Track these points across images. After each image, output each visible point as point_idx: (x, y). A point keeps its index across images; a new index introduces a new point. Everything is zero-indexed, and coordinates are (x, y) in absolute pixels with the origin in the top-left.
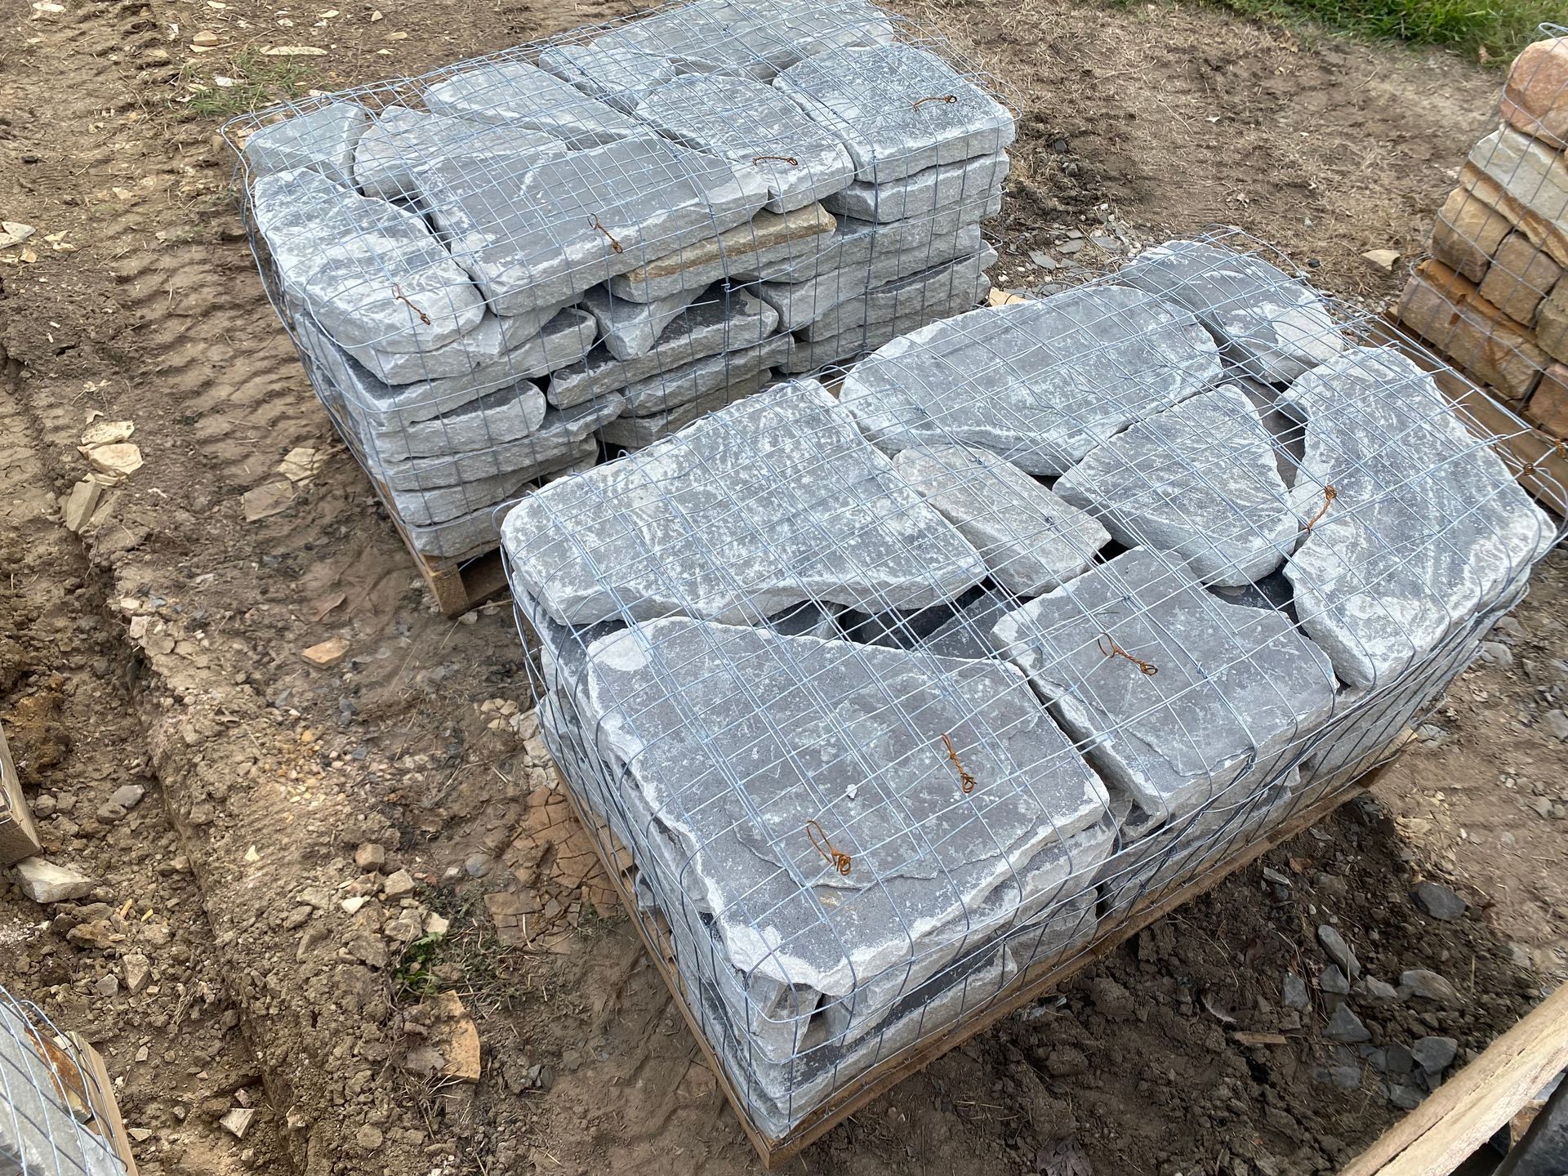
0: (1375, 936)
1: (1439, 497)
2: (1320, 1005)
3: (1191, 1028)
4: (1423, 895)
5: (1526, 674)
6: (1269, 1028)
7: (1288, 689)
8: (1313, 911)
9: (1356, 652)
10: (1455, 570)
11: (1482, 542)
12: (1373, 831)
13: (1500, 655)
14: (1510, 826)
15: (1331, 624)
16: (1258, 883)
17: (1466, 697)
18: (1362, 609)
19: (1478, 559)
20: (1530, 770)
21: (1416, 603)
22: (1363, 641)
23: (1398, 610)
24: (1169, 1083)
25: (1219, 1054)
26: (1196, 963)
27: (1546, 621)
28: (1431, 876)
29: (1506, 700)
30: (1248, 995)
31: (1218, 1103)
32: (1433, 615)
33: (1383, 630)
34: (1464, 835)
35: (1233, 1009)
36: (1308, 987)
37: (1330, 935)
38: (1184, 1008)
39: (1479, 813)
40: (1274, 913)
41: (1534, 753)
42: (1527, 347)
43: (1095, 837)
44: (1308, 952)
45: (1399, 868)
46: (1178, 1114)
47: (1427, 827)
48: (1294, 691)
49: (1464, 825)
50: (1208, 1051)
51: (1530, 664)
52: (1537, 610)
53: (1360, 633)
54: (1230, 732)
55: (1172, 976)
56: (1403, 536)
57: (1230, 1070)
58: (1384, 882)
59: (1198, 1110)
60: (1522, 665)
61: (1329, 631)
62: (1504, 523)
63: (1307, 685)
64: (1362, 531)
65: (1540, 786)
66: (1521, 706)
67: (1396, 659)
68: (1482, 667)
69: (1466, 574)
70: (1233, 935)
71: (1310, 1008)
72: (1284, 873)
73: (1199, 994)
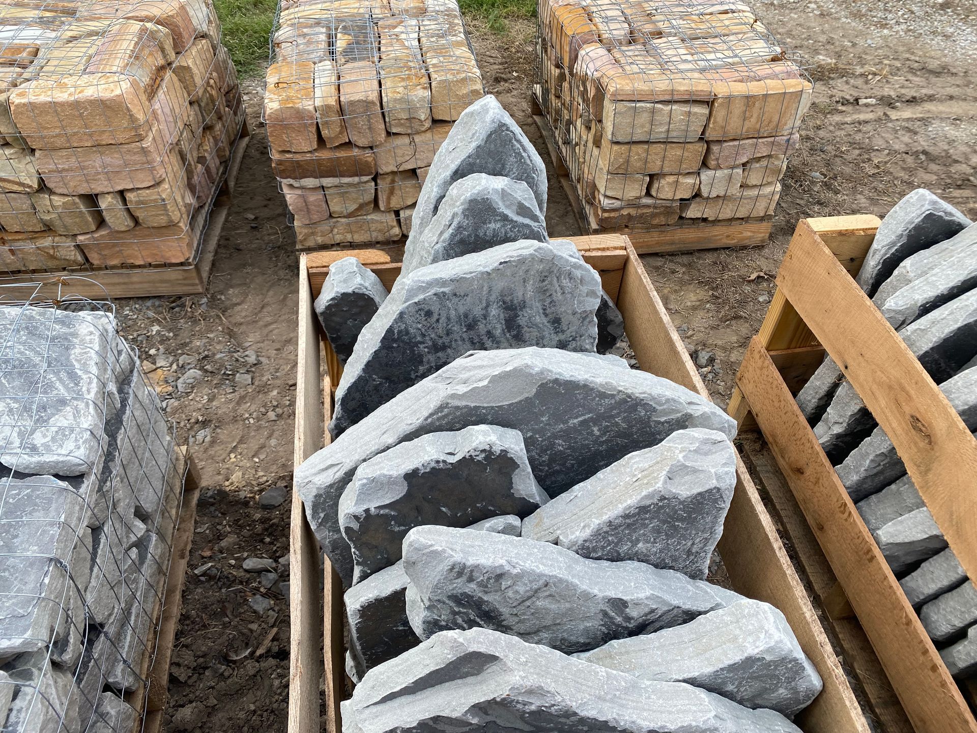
0: (268, 540)
1: (33, 350)
2: (275, 596)
3: (237, 678)
4: (265, 502)
5: (212, 372)
6: (264, 633)
7: (42, 512)
8: (233, 562)
9: (61, 459)
10: (73, 376)
11: (73, 352)
12: (220, 502)
13: (195, 375)
14: (269, 437)
15: (36, 459)
16: (200, 580)
17: (200, 406)
18: (45, 436)
19: (79, 361)
20: (253, 408)
21: (68, 408)
22: (59, 451)
23: (63, 420)
24: (255, 712)
25: (260, 670)
26: (210, 648)
27: (198, 344)
28: (261, 491)
29: (216, 391)
30: (245, 631)
31: (279, 691)
32: (82, 405)
33: (65, 435)
34: (257, 460)
35: (247, 644)
36: (263, 595)
37: (249, 564)
38: (226, 674)
39: (254, 445)
40: (220, 584)
41: (247, 399)
42: (57, 239)
43: (26, 694)
44: (248, 582)
45: (245, 503)
46: (271, 719)
47: (240, 474)
48: (46, 510)
49: (253, 456)
50: (255, 676)
51: (208, 367)
52: (191, 342)
53: (54, 448)
54: (32, 565)
55: (207, 668)
56: (32, 384)
57: (270, 671)
58: (248, 516)
59: (275, 706)
60: (206, 371)
61: (38, 462)
62: (75, 335)
63: (50, 501)
64: (8, 401)
65: (263, 410)
66: (224, 387)
67: (83, 443)
68: (193, 387)
69: (80, 373)
70: (214, 615)
71: (272, 602)
72: (206, 563)
73: (226, 660)
